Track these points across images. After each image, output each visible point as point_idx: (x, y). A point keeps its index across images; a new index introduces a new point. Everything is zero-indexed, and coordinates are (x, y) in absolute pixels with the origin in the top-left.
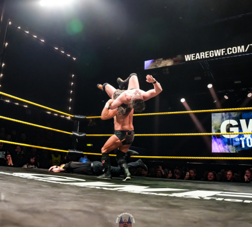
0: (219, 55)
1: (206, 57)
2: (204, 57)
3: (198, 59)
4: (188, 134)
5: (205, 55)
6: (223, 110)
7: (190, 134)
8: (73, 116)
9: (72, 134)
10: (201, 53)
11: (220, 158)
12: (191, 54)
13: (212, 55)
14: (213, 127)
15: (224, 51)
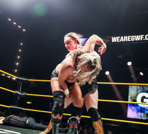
0: (139, 40)
1: (129, 40)
2: (127, 41)
3: (122, 41)
4: (109, 101)
5: (127, 39)
6: (138, 84)
7: (110, 101)
8: (17, 78)
9: (15, 92)
10: (125, 37)
11: (132, 122)
12: (117, 37)
13: (133, 39)
14: (129, 97)
15: (143, 36)
